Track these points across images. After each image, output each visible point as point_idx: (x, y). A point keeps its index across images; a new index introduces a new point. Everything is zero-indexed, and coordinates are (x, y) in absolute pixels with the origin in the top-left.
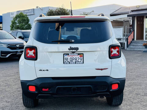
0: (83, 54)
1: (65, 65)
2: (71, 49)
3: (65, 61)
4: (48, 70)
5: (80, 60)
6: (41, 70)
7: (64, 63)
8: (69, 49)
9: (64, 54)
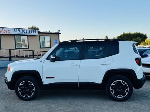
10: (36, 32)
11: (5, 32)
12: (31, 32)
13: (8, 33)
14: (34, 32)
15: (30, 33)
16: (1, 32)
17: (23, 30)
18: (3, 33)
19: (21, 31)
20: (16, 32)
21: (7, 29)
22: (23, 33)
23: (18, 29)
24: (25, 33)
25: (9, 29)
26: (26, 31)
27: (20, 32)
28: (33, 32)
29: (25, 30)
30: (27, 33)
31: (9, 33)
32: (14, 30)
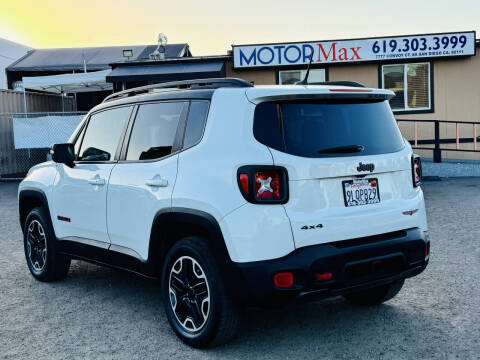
0: (377, 180)
1: (349, 209)
2: (361, 167)
3: (348, 198)
4: (321, 226)
5: (372, 196)
6: (306, 228)
7: (346, 205)
8: (359, 169)
9: (343, 183)
10: (464, 43)
11: (343, 57)
12: (442, 46)
13: (351, 57)
14: (459, 44)
15: (441, 49)
16: (326, 58)
17: (411, 39)
18: (334, 59)
19: (401, 45)
20: (381, 52)
21: (348, 45)
22: (411, 51)
23: (388, 41)
24: (418, 51)
25: (356, 45)
26: (421, 43)
27: (396, 52)
28: (450, 45)
29: (418, 38)
30: (427, 50)
31: (355, 59)
32: (374, 46)
